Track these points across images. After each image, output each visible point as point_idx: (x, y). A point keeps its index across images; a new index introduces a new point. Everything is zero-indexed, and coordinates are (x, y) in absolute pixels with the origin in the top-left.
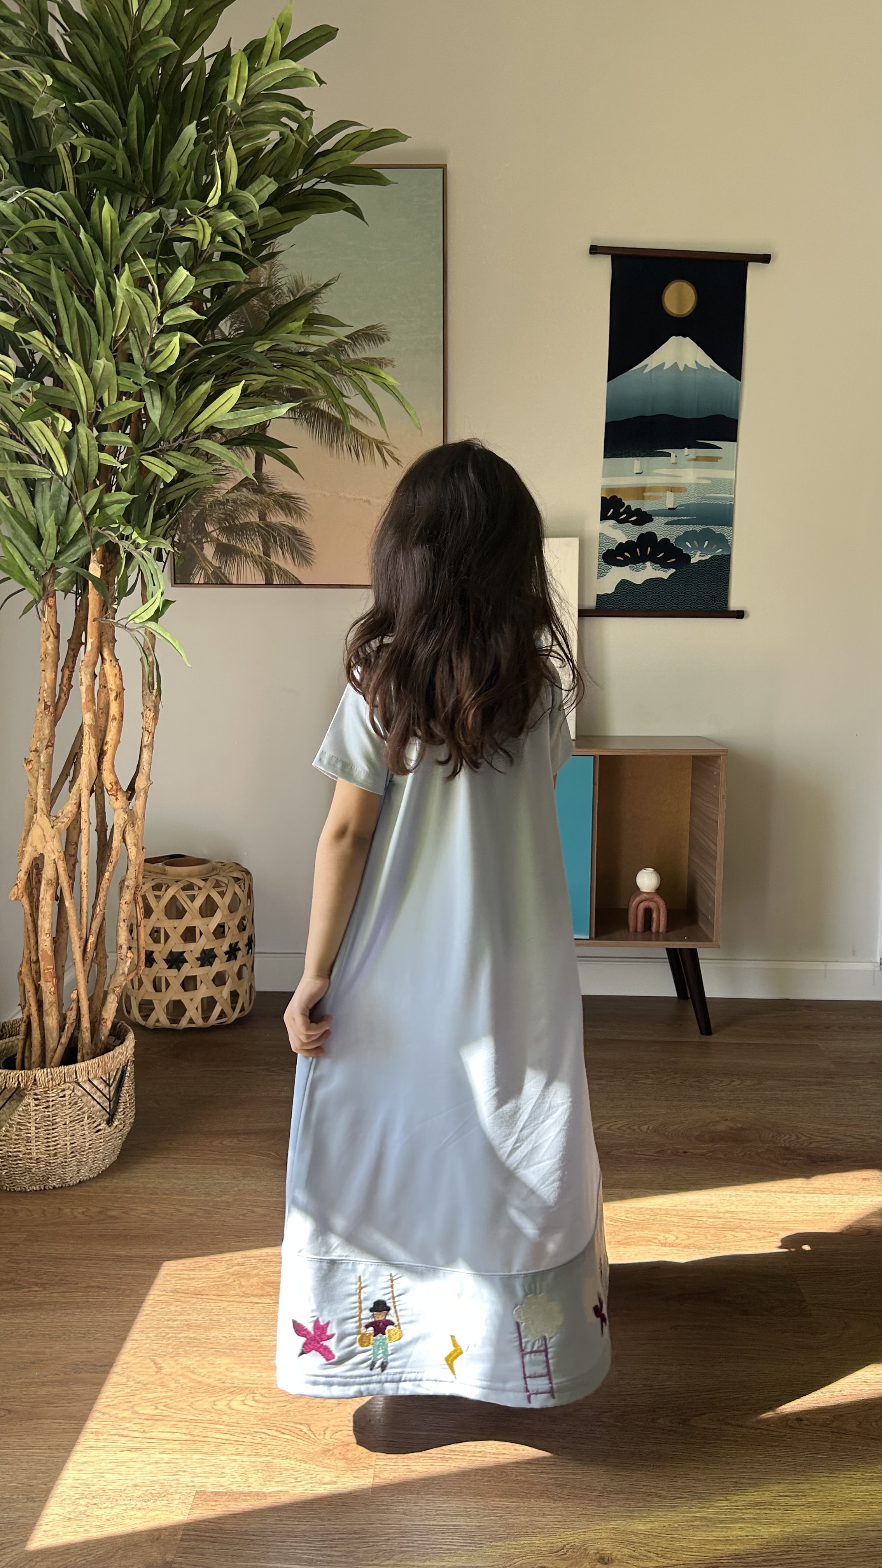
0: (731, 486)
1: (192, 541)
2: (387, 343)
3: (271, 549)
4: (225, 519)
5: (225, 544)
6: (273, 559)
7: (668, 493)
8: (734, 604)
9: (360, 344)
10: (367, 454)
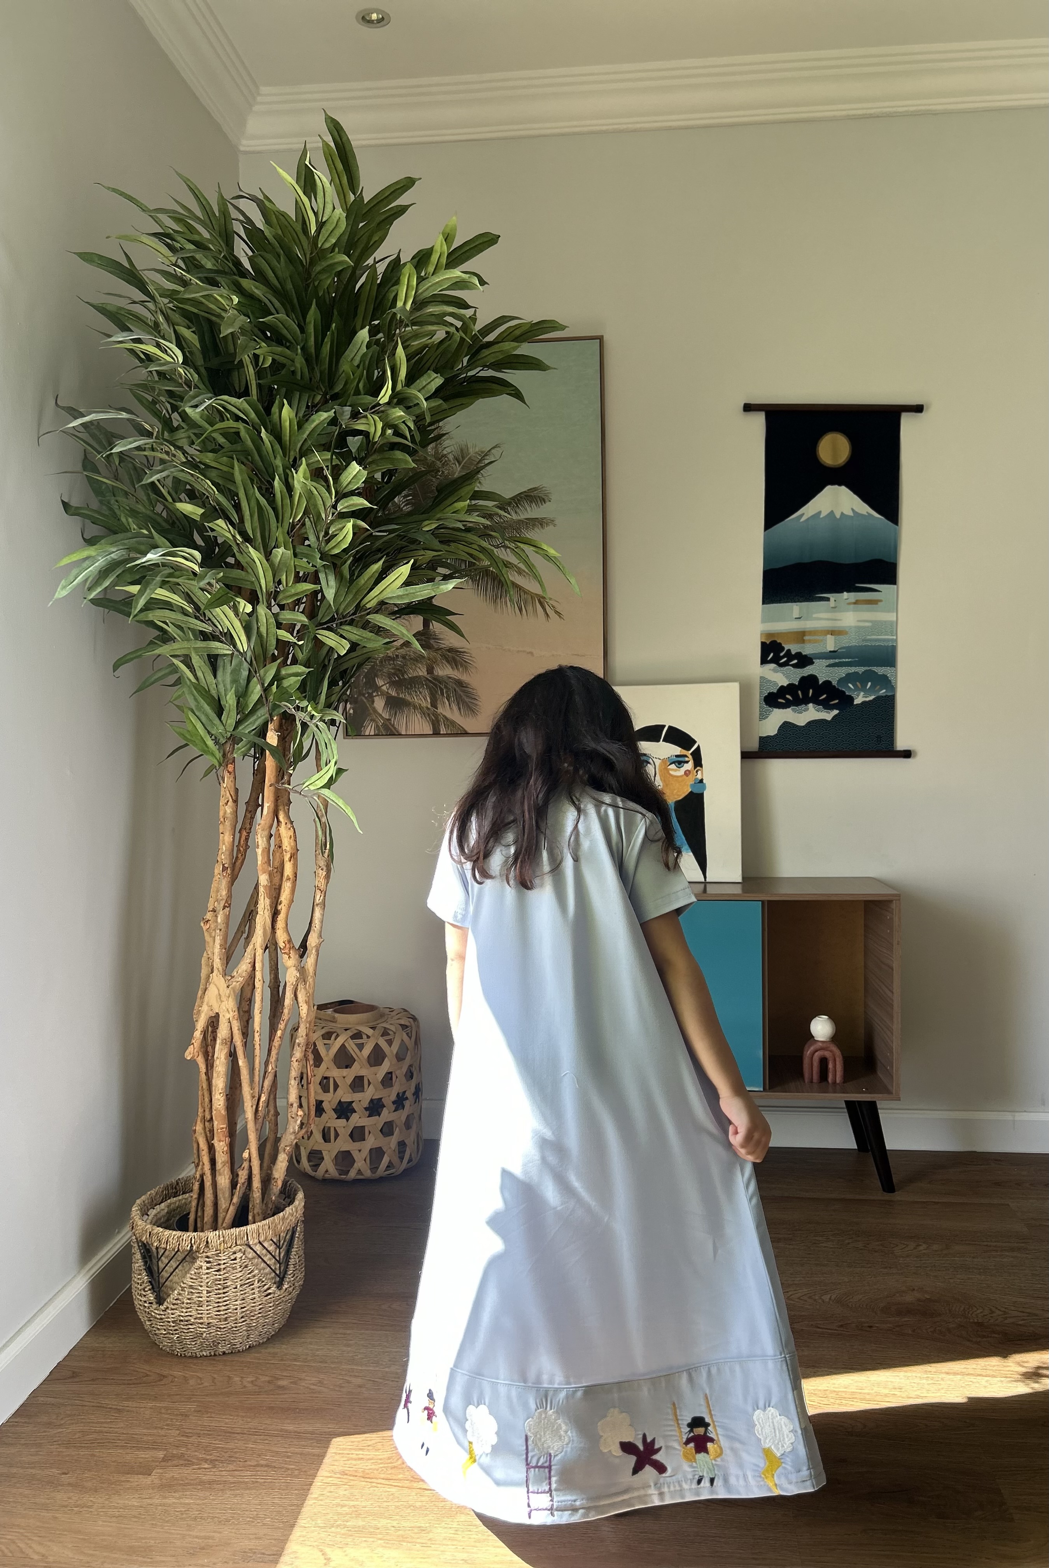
0: (892, 627)
1: (364, 695)
2: (548, 503)
3: (438, 702)
4: (394, 674)
5: (394, 697)
6: (440, 710)
7: (829, 636)
8: (901, 744)
9: (522, 506)
10: (530, 608)
